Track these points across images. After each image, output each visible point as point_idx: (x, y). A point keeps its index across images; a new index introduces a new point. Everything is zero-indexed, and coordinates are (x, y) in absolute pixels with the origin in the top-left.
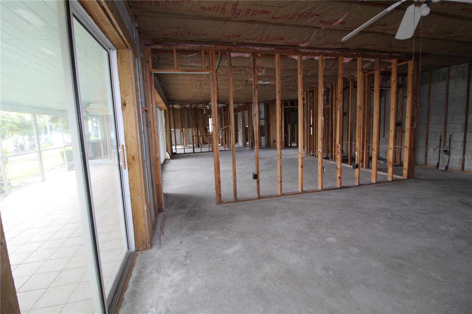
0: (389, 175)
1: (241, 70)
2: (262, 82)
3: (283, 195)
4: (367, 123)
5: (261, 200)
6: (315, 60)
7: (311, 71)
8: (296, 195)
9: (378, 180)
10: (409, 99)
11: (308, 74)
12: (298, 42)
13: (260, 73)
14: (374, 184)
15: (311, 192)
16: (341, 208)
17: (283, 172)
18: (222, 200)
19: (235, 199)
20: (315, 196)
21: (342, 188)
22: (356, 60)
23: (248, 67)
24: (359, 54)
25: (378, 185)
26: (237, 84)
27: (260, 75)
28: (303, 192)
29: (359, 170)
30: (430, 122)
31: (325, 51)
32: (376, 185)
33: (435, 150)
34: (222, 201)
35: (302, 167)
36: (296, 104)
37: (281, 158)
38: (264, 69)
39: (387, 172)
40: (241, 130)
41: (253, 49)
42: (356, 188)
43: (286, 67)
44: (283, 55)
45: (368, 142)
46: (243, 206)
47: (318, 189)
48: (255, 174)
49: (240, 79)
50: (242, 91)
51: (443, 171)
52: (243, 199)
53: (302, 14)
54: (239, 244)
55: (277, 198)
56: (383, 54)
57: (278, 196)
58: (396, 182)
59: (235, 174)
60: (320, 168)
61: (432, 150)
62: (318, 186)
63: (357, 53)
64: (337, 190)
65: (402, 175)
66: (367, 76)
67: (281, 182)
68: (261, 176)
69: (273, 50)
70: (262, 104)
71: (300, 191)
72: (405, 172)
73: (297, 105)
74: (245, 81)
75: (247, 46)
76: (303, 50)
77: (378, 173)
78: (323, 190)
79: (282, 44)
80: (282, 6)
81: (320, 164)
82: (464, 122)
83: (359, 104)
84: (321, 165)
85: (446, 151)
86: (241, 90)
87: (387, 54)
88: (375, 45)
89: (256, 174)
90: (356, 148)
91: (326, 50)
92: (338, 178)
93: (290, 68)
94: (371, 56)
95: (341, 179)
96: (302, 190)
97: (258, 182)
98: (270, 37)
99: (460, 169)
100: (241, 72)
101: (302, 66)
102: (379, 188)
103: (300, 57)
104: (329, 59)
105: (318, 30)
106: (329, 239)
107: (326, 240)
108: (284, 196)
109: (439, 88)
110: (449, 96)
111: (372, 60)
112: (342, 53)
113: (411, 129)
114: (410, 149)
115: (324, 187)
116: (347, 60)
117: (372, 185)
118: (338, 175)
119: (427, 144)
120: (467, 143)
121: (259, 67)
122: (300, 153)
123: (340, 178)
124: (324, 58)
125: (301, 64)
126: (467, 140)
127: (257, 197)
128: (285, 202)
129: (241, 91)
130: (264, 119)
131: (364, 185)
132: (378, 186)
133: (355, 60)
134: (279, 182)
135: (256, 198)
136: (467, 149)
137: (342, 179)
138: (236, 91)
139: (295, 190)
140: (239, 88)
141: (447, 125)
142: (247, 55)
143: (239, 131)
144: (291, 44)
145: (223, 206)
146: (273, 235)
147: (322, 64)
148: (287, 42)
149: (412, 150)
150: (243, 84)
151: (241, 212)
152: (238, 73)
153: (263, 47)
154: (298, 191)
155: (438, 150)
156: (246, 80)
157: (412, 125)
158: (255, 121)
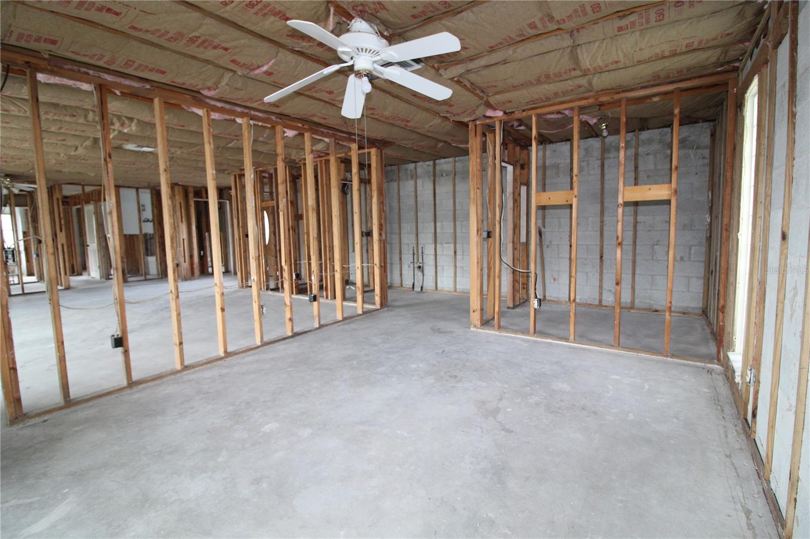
0: (358, 306)
1: (75, 114)
2: (135, 147)
3: (186, 368)
4: (328, 232)
5: (135, 389)
6: (237, 123)
7: (235, 141)
8: (215, 363)
9: (345, 316)
10: (375, 200)
11: (230, 145)
12: (197, 85)
13: (126, 128)
14: (340, 321)
15: (242, 352)
16: (290, 369)
17: (183, 325)
18: (25, 411)
19: (66, 401)
20: (249, 358)
21: (295, 335)
22: (303, 134)
23: (92, 111)
24: (305, 127)
25: (346, 322)
26: (69, 144)
27: (125, 131)
28: (228, 354)
29: (319, 303)
30: (402, 232)
31: (252, 112)
32: (343, 322)
33: (409, 267)
34: (25, 415)
35: (223, 310)
36: (204, 196)
37: (177, 297)
38: (135, 121)
39: (355, 301)
40: (94, 243)
41: (100, 77)
42: (316, 331)
43: (183, 126)
44: (171, 102)
45: (331, 260)
46: (86, 413)
47: (255, 344)
48: (116, 337)
49: (77, 133)
50: (87, 160)
51: (419, 293)
52: (88, 397)
53: (195, 39)
54: (67, 501)
55: (172, 376)
56: (339, 134)
57: (175, 373)
58: (368, 315)
59: (60, 344)
60: (257, 307)
61: (406, 266)
62: (255, 340)
63: (304, 125)
64: (287, 341)
65: (374, 304)
66: (323, 162)
67: (181, 343)
68: (132, 340)
69: (147, 89)
70: (144, 190)
71: (222, 354)
72: (377, 299)
73: (207, 197)
74: (91, 139)
75: (83, 68)
76: (212, 103)
77: (345, 303)
78: (264, 344)
79: (164, 81)
80: (149, 12)
81: (257, 301)
82: (433, 232)
83: (312, 204)
84: (257, 303)
85: (419, 267)
86: (82, 158)
87: (345, 135)
88: (325, 119)
89: (120, 336)
90: (312, 270)
91: (254, 111)
92: (287, 321)
93: (191, 129)
94: (323, 132)
95: (292, 322)
96: (226, 352)
97: (126, 353)
98: (134, 62)
99: (434, 288)
100: (75, 118)
101: (212, 130)
102: (346, 327)
103: (206, 112)
104: (262, 126)
105: (231, 74)
106: (266, 427)
107: (262, 430)
108: (188, 370)
109: (407, 187)
110: (418, 199)
111: (327, 140)
112: (280, 121)
113: (380, 240)
114: (381, 266)
115: (266, 339)
116: (290, 133)
117: (338, 324)
118: (288, 315)
119: (400, 259)
120: (438, 257)
121: (121, 116)
122: (218, 284)
123: (291, 319)
124: (252, 122)
125: (209, 125)
126: (438, 253)
127: (125, 383)
128: (189, 381)
129: (84, 159)
130: (153, 221)
131: (327, 325)
132: (344, 324)
133: (301, 135)
134: (176, 344)
135: (124, 386)
136: (438, 264)
137: (294, 321)
138: (69, 159)
139: (213, 355)
140: (77, 153)
141: (419, 235)
142: (85, 87)
143: (88, 246)
144: (184, 86)
145: (28, 424)
146: (156, 454)
147: (249, 132)
148: (175, 80)
149: (383, 269)
150: (86, 146)
151: (81, 427)
152: (68, 119)
153: (123, 77)
154: (219, 355)
155: (412, 266)
156: (94, 138)
157: (380, 235)
158: (110, 226)
